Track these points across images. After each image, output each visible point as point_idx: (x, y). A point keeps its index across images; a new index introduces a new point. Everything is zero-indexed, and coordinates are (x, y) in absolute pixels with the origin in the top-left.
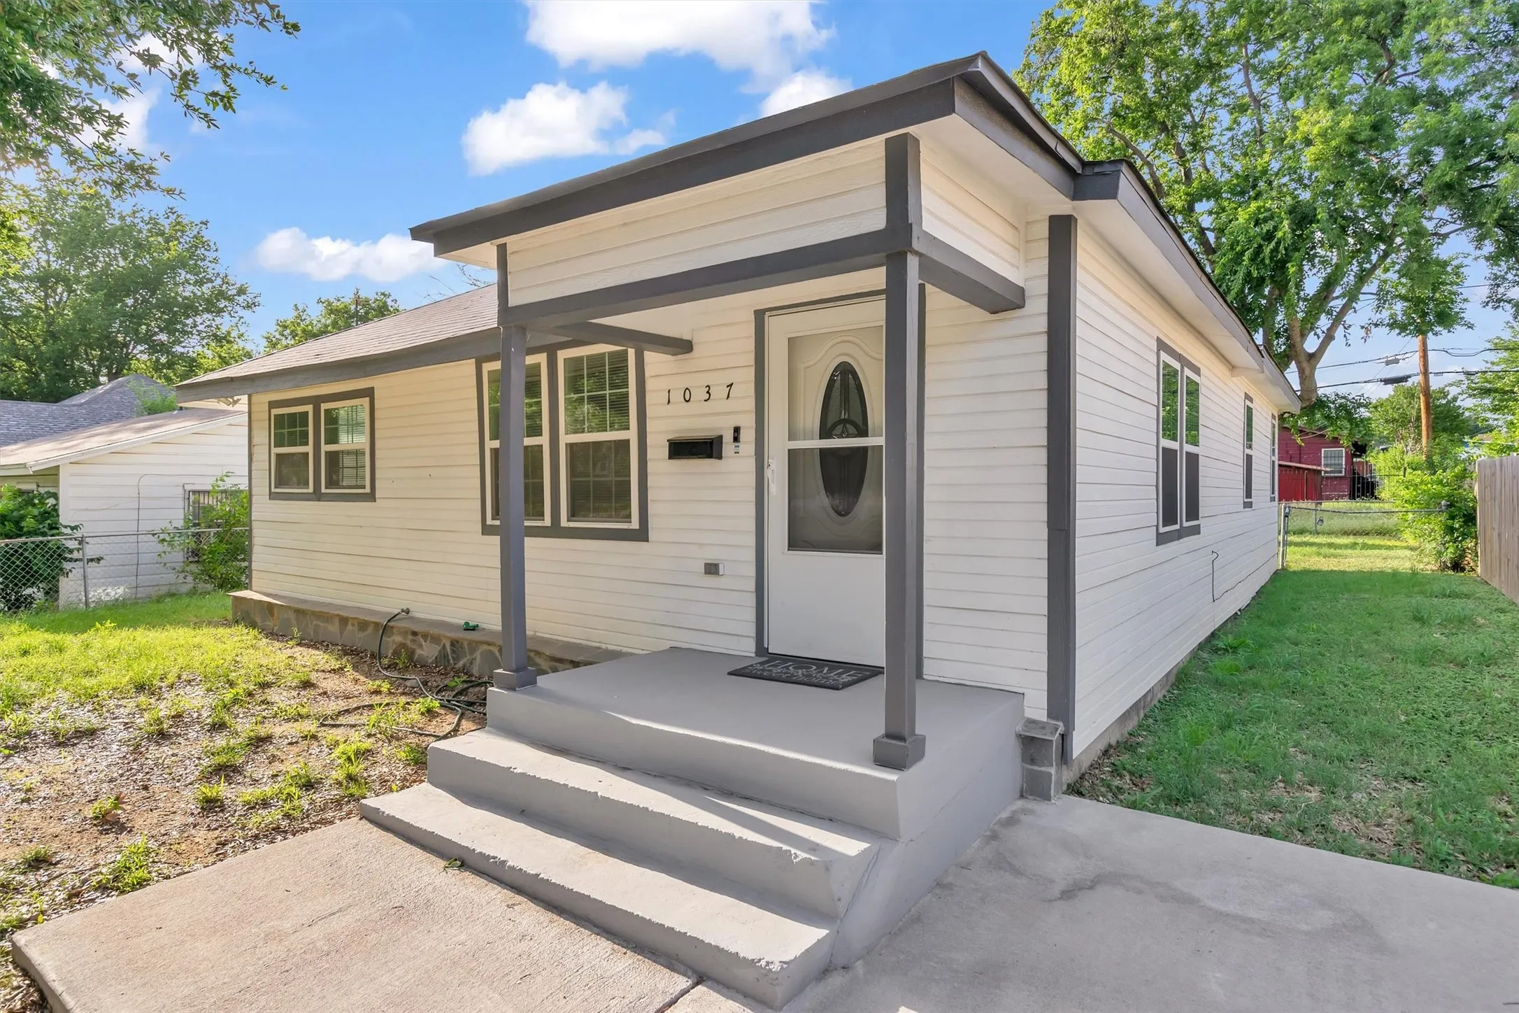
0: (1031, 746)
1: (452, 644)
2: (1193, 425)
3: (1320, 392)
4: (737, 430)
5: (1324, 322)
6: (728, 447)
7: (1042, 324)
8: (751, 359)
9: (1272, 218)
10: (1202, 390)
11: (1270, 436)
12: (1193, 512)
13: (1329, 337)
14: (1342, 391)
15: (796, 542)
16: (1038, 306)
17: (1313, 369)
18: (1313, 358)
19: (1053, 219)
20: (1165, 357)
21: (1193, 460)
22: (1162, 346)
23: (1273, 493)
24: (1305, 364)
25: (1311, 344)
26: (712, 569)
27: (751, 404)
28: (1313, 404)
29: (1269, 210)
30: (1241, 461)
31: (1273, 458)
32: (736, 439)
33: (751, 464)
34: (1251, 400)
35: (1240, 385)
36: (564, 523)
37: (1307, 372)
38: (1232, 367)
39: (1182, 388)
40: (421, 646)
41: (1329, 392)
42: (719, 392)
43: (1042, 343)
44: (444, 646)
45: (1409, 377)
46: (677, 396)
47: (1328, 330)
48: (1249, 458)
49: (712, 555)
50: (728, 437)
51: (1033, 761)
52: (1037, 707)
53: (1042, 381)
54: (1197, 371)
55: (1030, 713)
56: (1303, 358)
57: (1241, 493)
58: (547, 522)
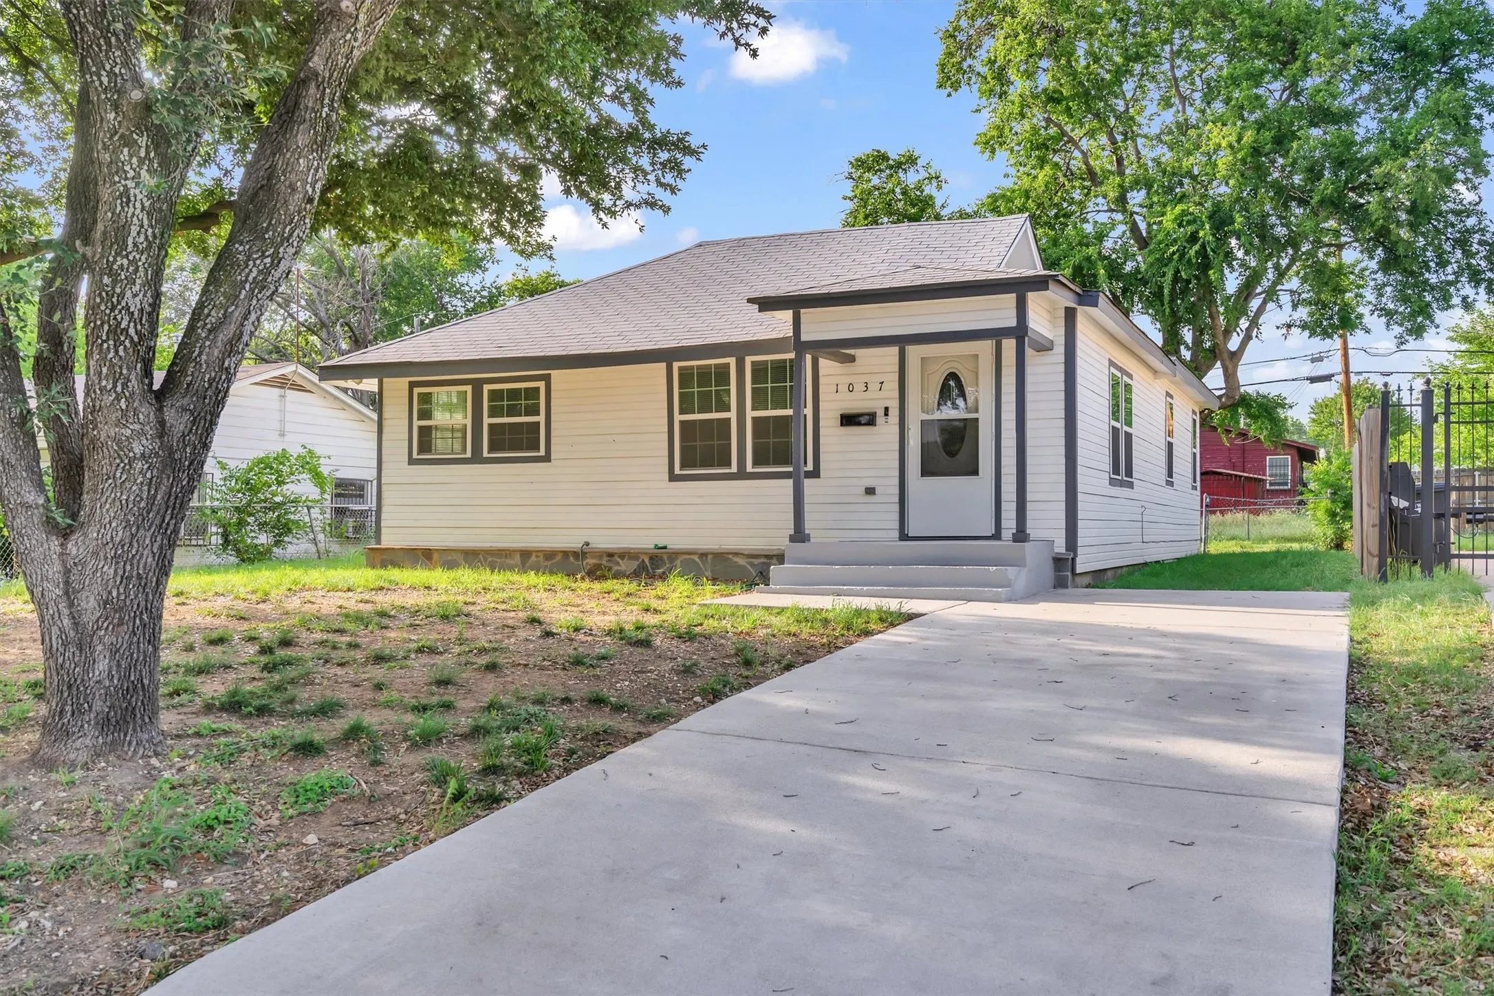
0: (1058, 562)
1: (651, 559)
2: (1129, 413)
3: (1242, 390)
4: (887, 409)
5: (1244, 324)
6: (880, 419)
7: (1062, 359)
8: (896, 368)
9: (1194, 221)
10: (1134, 389)
11: (1191, 429)
12: (1129, 473)
13: (1248, 338)
14: (1264, 390)
15: (926, 471)
16: (1060, 349)
17: (1236, 367)
18: (1236, 356)
19: (1067, 309)
20: (1113, 370)
21: (1129, 437)
22: (1112, 363)
23: (1195, 482)
24: (1228, 363)
25: (1234, 343)
26: (870, 491)
27: (896, 394)
28: (1236, 401)
29: (1191, 214)
30: (1163, 446)
31: (1194, 450)
32: (886, 414)
33: (896, 429)
34: (1172, 397)
35: (1163, 385)
36: (749, 468)
37: (1230, 371)
38: (1155, 372)
39: (1121, 389)
40: (618, 564)
41: (1251, 390)
42: (874, 386)
43: (1062, 368)
44: (643, 561)
45: (1333, 375)
46: (843, 388)
47: (1246, 329)
48: (1170, 445)
49: (870, 483)
50: (880, 413)
51: (1060, 571)
52: (1060, 547)
53: (1062, 386)
54: (1130, 376)
55: (1057, 550)
56: (1226, 356)
57: (1164, 471)
58: (734, 469)
